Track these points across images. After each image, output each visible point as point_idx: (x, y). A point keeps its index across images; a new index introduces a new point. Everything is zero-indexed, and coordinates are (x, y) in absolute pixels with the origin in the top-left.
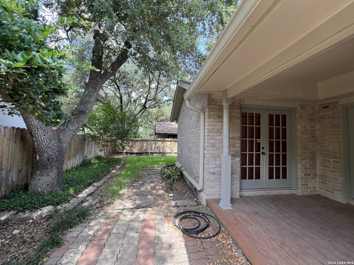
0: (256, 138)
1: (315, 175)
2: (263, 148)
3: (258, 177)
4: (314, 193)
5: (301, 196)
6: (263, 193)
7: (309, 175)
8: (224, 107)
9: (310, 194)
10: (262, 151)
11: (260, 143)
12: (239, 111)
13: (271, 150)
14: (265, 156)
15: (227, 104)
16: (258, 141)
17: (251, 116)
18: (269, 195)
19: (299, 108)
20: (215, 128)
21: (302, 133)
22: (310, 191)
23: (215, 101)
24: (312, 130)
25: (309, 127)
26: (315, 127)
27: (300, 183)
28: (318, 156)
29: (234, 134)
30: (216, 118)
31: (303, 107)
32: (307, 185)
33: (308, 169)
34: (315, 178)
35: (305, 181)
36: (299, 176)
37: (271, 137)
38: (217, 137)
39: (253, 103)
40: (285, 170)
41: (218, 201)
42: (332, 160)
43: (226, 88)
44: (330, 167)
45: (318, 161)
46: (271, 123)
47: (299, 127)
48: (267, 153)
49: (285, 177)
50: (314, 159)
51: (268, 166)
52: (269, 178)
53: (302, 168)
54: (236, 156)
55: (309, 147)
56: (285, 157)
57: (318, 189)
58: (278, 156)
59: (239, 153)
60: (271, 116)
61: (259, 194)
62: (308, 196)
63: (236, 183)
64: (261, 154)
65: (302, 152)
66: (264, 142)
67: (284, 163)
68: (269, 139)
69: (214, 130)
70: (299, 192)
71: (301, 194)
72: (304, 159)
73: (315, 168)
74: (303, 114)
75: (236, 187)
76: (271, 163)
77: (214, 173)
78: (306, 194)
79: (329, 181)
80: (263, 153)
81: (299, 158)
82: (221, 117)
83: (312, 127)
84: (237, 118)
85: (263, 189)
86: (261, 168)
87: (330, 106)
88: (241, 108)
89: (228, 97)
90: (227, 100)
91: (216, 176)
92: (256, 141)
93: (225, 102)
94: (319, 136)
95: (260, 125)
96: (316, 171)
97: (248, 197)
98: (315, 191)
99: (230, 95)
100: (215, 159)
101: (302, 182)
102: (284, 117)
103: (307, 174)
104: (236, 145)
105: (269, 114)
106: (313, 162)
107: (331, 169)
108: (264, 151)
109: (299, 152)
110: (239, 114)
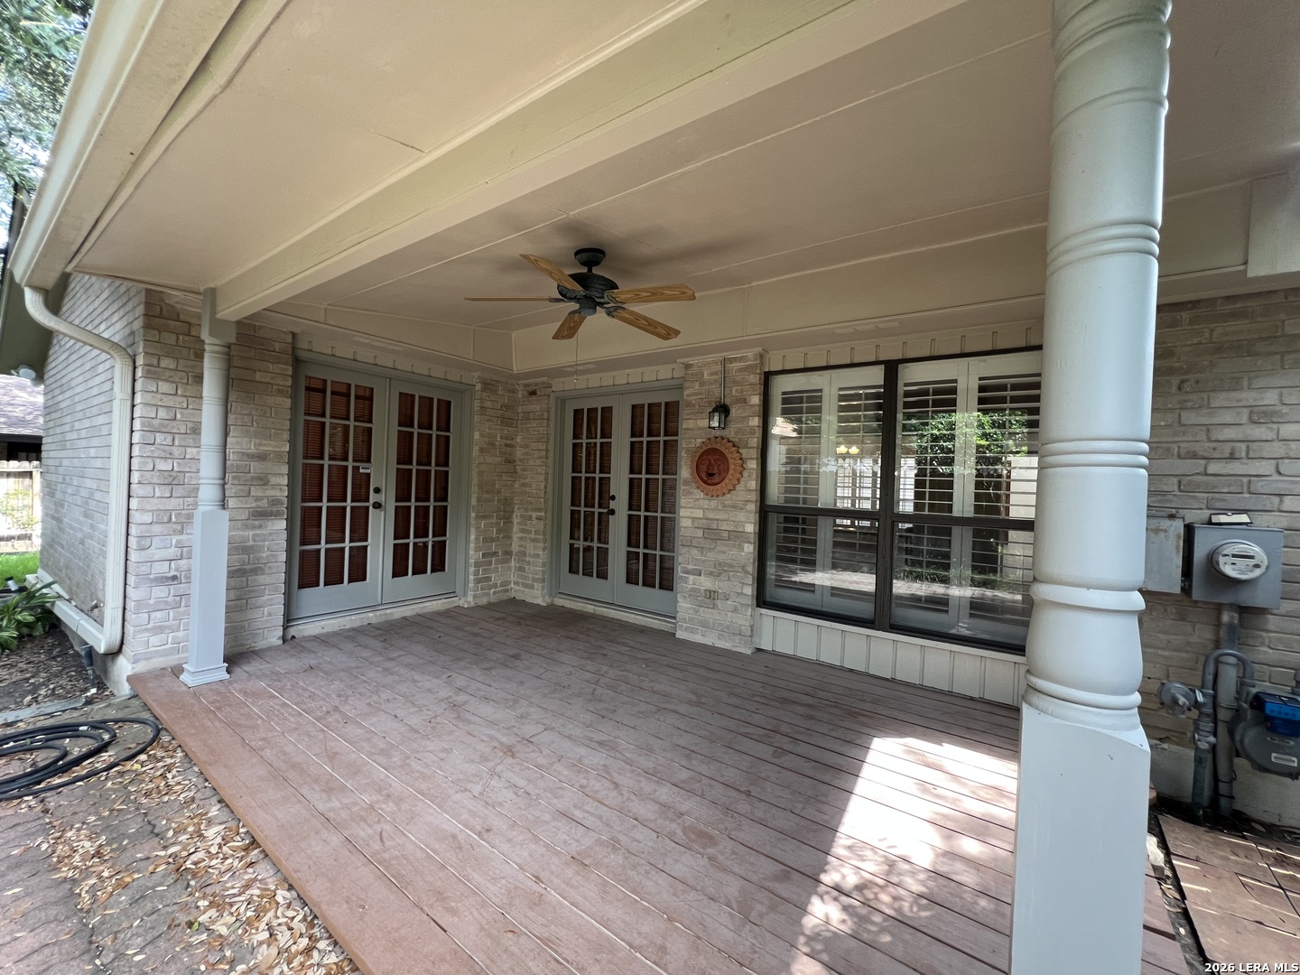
0: (354, 461)
1: (508, 553)
2: (377, 490)
3: (359, 574)
4: (505, 597)
5: (473, 608)
6: (371, 617)
7: (495, 554)
8: (207, 347)
9: (493, 599)
10: (373, 498)
11: (369, 475)
12: (287, 370)
13: (402, 495)
14: (383, 513)
15: (217, 341)
16: (361, 471)
17: (342, 393)
18: (386, 622)
19: (478, 387)
20: (179, 416)
21: (482, 450)
22: (494, 593)
23: (182, 318)
24: (506, 445)
25: (501, 438)
26: (512, 439)
27: (472, 577)
28: (516, 507)
29: (264, 442)
30: (187, 384)
31: (488, 386)
32: (488, 579)
33: (492, 540)
34: (508, 561)
35: (484, 570)
36: (472, 561)
37: (405, 457)
38: (189, 450)
39: (345, 351)
40: (440, 548)
41: (177, 671)
42: (534, 515)
43: (212, 286)
44: (530, 532)
45: (516, 521)
46: (406, 420)
47: (477, 435)
48: (391, 506)
49: (439, 566)
50: (508, 519)
51: (391, 542)
52: (394, 575)
53: (477, 539)
54: (271, 515)
55: (497, 486)
56: (442, 514)
57: (512, 586)
58: (422, 513)
59: (282, 504)
60: (406, 400)
61: (357, 624)
62: (490, 606)
63: (271, 599)
64: (371, 508)
65: (478, 500)
66: (382, 471)
67: (441, 530)
68: (398, 463)
69: (174, 423)
70: (467, 601)
71: (473, 604)
72: (485, 517)
73: (510, 537)
74: (488, 404)
75: (270, 615)
76: (400, 532)
77: (174, 578)
78: (484, 601)
79: (529, 563)
80: (377, 506)
81: (473, 515)
82: (199, 379)
83: (506, 439)
84: (280, 392)
85: (373, 608)
86: (369, 548)
87: (538, 393)
88: (297, 362)
89: (219, 316)
90: (217, 326)
91: (181, 585)
92: (356, 469)
93: (207, 331)
94: (520, 460)
95: (370, 421)
96: (511, 545)
97: (316, 638)
98: (507, 591)
99: (231, 310)
100: (178, 527)
101: (476, 573)
102: (446, 407)
103: (489, 554)
104: (273, 480)
105: (400, 393)
106: (504, 523)
107: (533, 536)
108: (381, 498)
109: (474, 502)
110: (286, 380)
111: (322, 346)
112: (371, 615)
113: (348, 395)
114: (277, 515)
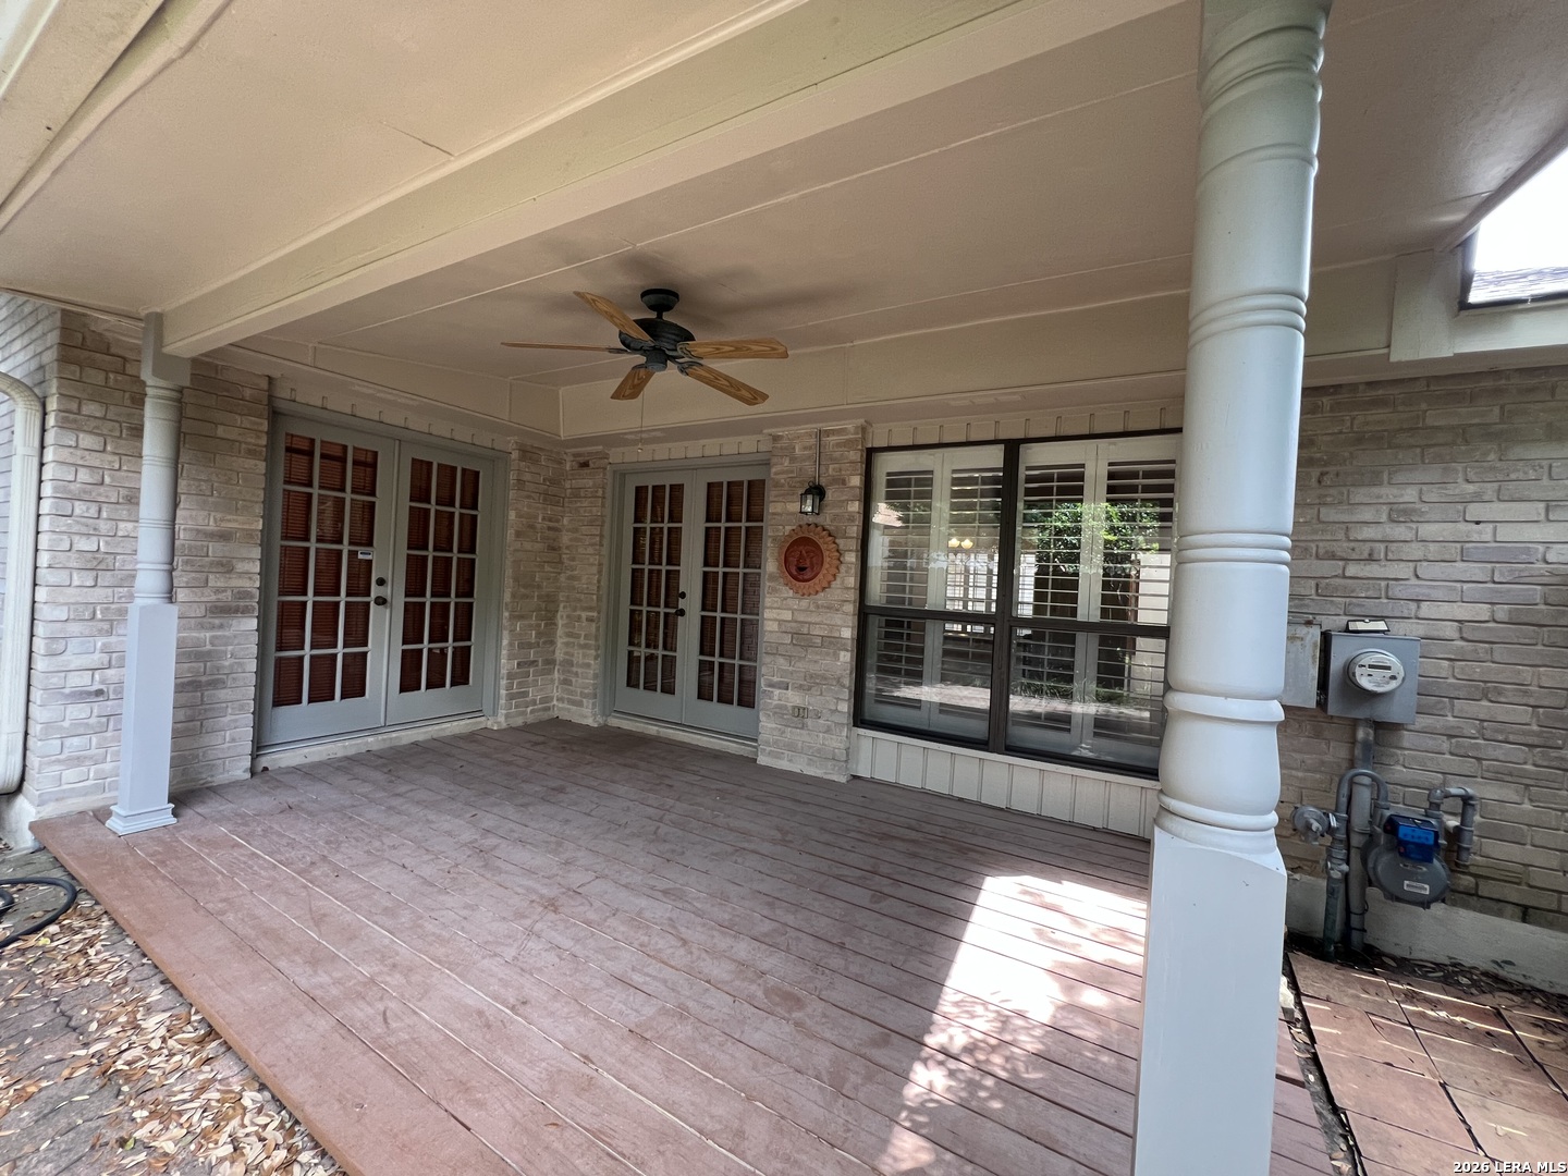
0: (351, 543)
1: (550, 662)
2: (381, 582)
3: (355, 687)
4: (545, 716)
5: (505, 729)
6: (372, 742)
7: (534, 663)
8: (149, 391)
9: (530, 719)
10: (375, 591)
11: (370, 562)
12: (262, 424)
13: (414, 587)
14: (388, 611)
15: (162, 383)
16: (360, 556)
17: (335, 457)
18: (391, 748)
19: (515, 455)
20: (107, 480)
21: (518, 534)
22: (532, 712)
23: (113, 350)
24: (549, 528)
25: (544, 519)
26: (558, 521)
27: (503, 692)
28: (562, 605)
29: (229, 517)
30: (120, 437)
31: (526, 453)
32: (525, 694)
33: (530, 646)
34: (550, 672)
35: (519, 684)
36: (504, 672)
37: (417, 539)
38: (122, 525)
39: (340, 403)
40: (463, 657)
41: (102, 815)
42: (584, 615)
43: (159, 310)
44: (578, 636)
45: (560, 623)
46: (420, 493)
47: (512, 515)
48: (399, 601)
49: (461, 678)
50: (551, 621)
51: (398, 647)
52: (402, 690)
53: (511, 644)
54: (236, 611)
55: (537, 579)
56: (465, 614)
57: (555, 702)
58: (440, 611)
59: (252, 597)
60: (421, 469)
61: (351, 752)
62: (526, 728)
63: (236, 721)
64: (372, 604)
65: (513, 596)
66: (388, 558)
67: (464, 632)
68: (409, 548)
69: (102, 489)
70: (498, 721)
71: (504, 725)
72: (521, 617)
73: (552, 643)
74: (527, 477)
75: (233, 740)
76: (412, 633)
77: (99, 693)
78: (519, 721)
79: (576, 674)
80: (381, 601)
81: (506, 614)
82: (137, 432)
83: (550, 520)
84: (252, 453)
85: (374, 731)
86: (369, 655)
87: (591, 465)
88: (275, 415)
89: (167, 350)
90: (164, 364)
91: (109, 703)
92: (353, 554)
93: (150, 369)
94: (567, 548)
95: (373, 493)
96: (554, 652)
97: (296, 770)
98: (548, 709)
99: (185, 343)
100: (106, 626)
101: (510, 687)
102: (472, 478)
103: (525, 663)
104: (240, 567)
105: (413, 460)
106: (546, 625)
107: (582, 641)
108: (386, 591)
109: (507, 597)
110: (258, 437)
111: (310, 396)
112: (370, 739)
113: (343, 460)
114: (245, 611)
